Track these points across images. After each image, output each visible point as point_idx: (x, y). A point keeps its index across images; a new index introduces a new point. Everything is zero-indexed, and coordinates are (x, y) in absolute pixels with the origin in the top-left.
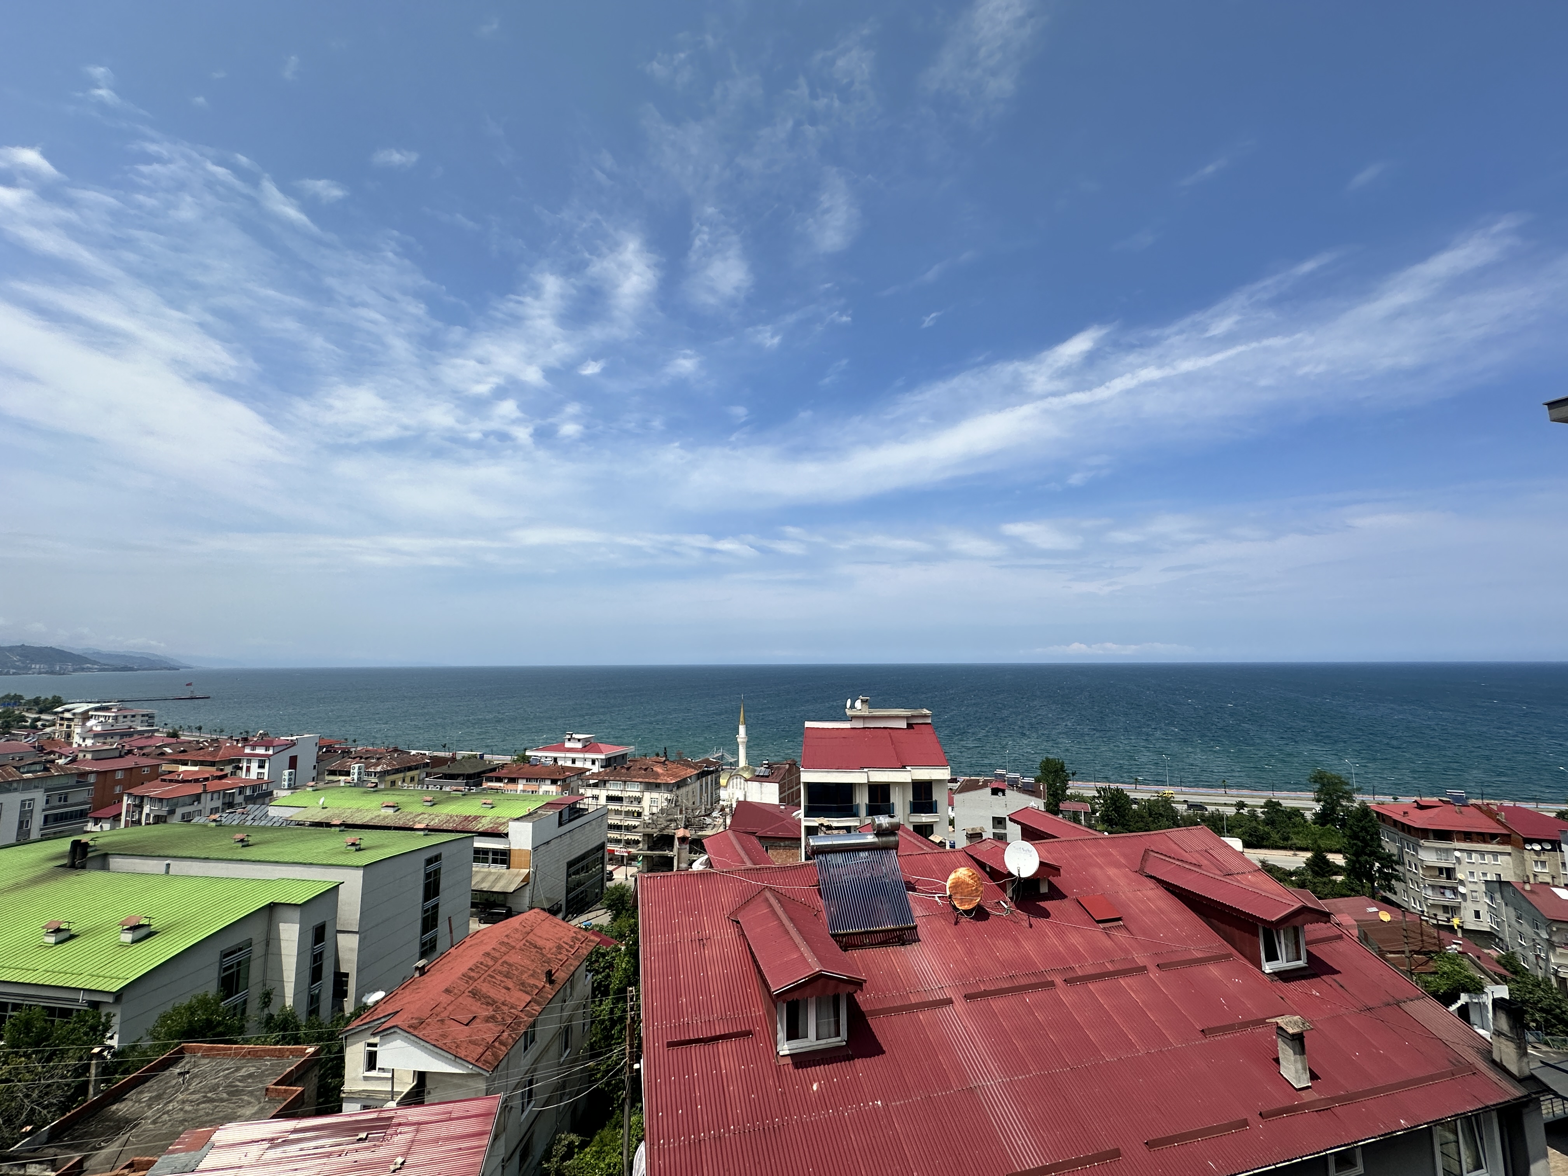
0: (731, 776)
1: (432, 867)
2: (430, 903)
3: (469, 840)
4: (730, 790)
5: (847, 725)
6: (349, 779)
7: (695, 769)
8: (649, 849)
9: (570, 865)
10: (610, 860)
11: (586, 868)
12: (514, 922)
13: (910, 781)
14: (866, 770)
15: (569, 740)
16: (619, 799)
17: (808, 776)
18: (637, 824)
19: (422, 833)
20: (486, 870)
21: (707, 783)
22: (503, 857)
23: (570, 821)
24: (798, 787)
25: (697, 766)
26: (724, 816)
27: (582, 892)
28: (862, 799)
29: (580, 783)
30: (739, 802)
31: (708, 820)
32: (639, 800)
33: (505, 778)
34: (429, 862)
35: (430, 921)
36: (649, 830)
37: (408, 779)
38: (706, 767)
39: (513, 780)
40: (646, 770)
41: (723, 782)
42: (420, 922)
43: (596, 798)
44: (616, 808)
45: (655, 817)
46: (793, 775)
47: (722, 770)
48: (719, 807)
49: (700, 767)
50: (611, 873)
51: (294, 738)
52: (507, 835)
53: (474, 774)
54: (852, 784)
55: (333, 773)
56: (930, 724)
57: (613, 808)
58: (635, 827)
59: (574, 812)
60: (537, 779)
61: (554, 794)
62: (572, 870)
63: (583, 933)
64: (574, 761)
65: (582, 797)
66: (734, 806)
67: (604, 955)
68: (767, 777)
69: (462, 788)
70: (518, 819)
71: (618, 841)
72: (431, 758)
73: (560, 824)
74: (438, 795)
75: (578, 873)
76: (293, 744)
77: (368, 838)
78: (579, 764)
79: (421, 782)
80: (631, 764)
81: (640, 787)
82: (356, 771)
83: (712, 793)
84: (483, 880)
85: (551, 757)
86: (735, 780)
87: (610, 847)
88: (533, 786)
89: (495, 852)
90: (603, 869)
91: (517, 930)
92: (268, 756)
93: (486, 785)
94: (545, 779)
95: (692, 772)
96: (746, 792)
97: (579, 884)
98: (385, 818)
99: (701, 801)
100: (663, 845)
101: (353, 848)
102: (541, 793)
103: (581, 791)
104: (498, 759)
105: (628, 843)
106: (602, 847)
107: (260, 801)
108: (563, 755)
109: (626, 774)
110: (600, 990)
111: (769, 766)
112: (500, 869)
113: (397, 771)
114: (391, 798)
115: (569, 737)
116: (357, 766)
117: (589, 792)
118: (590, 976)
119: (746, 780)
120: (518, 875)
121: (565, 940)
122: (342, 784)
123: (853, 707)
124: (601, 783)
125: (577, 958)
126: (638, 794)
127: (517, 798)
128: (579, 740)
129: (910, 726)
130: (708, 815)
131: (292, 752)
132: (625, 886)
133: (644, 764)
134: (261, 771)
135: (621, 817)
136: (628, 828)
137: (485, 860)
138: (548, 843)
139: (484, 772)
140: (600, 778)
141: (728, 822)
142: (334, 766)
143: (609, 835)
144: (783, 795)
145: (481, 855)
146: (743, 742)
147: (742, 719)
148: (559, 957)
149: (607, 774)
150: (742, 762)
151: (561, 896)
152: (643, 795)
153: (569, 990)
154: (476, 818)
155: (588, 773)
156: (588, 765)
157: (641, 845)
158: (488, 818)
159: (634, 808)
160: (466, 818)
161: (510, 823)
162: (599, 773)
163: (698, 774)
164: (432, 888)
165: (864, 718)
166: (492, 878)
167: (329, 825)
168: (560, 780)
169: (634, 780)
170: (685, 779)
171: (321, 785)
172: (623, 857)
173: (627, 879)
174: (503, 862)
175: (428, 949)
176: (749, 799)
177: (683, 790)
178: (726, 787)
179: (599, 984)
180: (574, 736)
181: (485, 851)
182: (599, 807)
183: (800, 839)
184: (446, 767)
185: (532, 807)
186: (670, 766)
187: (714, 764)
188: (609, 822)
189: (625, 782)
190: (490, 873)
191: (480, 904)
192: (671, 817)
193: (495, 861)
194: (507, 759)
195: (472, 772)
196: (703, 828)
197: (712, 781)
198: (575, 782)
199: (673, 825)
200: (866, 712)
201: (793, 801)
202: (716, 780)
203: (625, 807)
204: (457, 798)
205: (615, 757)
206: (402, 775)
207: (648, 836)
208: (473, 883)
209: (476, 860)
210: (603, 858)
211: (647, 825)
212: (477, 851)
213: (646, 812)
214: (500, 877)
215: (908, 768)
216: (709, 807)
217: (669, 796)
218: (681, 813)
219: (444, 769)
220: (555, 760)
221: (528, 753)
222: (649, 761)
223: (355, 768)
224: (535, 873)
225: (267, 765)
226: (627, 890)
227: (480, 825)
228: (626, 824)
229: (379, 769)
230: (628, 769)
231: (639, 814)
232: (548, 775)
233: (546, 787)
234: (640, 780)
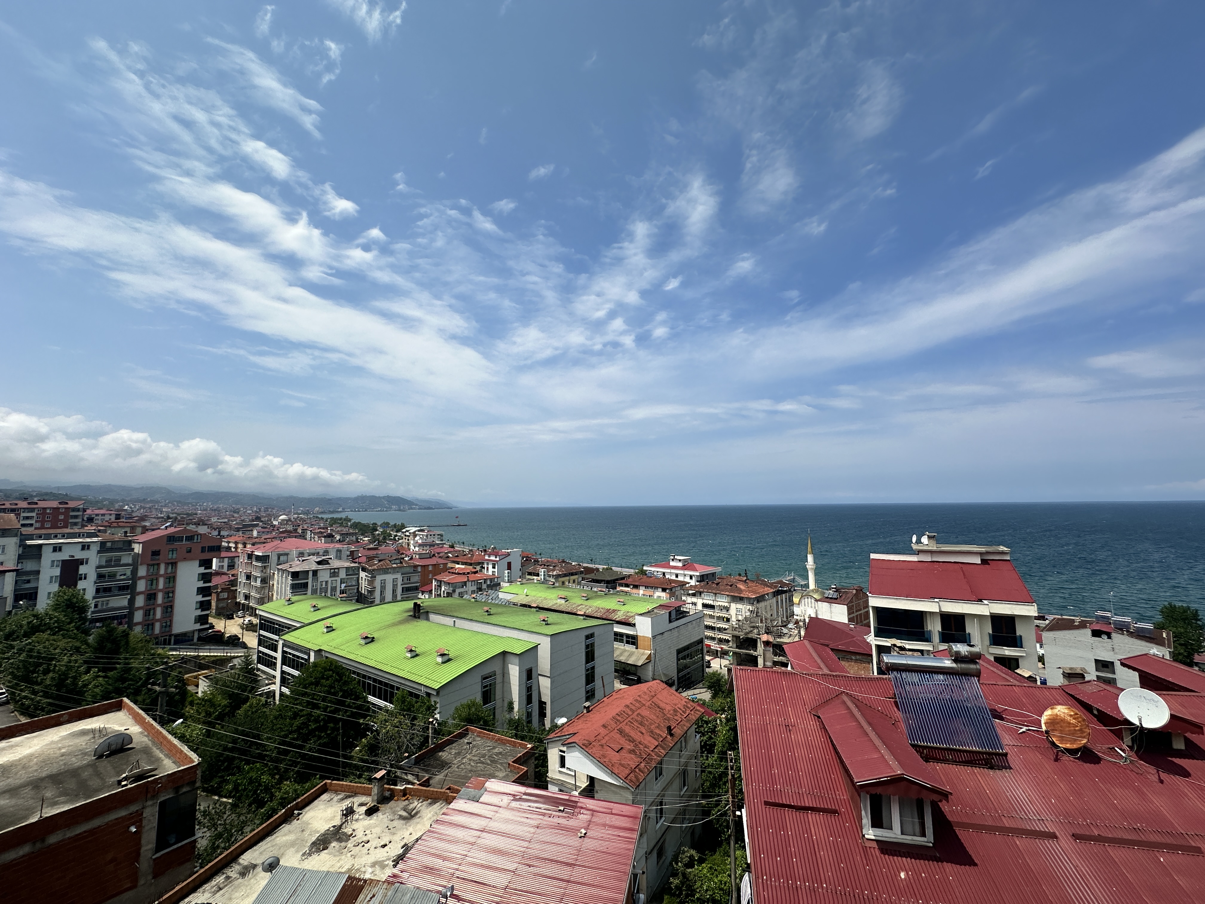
0: (802, 596)
1: (589, 641)
2: (590, 665)
3: (610, 626)
4: (802, 607)
5: (914, 558)
6: (539, 578)
7: (771, 588)
8: (737, 647)
9: (679, 652)
10: (708, 652)
11: (690, 656)
12: (643, 687)
13: (989, 614)
14: (936, 600)
15: (673, 560)
16: (712, 607)
17: (875, 602)
18: (727, 627)
19: (582, 617)
20: (623, 648)
21: (782, 600)
22: (633, 640)
23: (677, 619)
24: (866, 610)
25: (772, 585)
26: (799, 628)
27: (688, 673)
28: (935, 627)
29: (682, 592)
30: (811, 618)
31: (785, 631)
32: (727, 609)
33: (631, 585)
34: (588, 637)
35: (590, 678)
36: (736, 633)
37: (571, 581)
38: (780, 587)
39: (636, 587)
40: (731, 586)
41: (796, 600)
42: (584, 676)
43: (694, 604)
44: (710, 613)
45: (741, 624)
46: (860, 599)
47: (794, 590)
48: (794, 621)
49: (776, 587)
50: (709, 662)
51: (509, 551)
52: (634, 625)
53: (611, 580)
54: (922, 612)
55: (530, 574)
56: (1008, 560)
57: (708, 613)
58: (725, 629)
59: (678, 614)
60: (652, 587)
61: (665, 599)
62: (681, 655)
63: (692, 703)
64: (677, 576)
65: (684, 603)
66: (807, 620)
67: (707, 723)
68: (835, 599)
69: (604, 590)
70: (641, 615)
71: (713, 639)
72: (584, 568)
73: (670, 621)
74: (591, 593)
75: (685, 659)
76: (508, 554)
77: (552, 617)
78: (681, 578)
79: (579, 583)
80: (720, 580)
81: (728, 599)
82: (542, 573)
83: (787, 609)
84: (621, 654)
85: (661, 572)
86: (806, 600)
87: (707, 642)
88: (649, 592)
89: (628, 636)
90: (703, 658)
91: (645, 692)
92: (497, 561)
93: (619, 588)
94: (658, 587)
95: (768, 590)
96: (817, 611)
97: (686, 667)
98: (560, 605)
99: (778, 614)
100: (748, 646)
101: (544, 623)
102: (655, 597)
103: (684, 598)
104: (626, 571)
105: (721, 641)
106: (701, 641)
107: (494, 588)
108: (669, 571)
109: (716, 588)
110: (707, 748)
111: (837, 590)
112: (630, 648)
113: (565, 575)
114: (563, 593)
115: (672, 558)
116: (543, 570)
117: (690, 600)
118: (698, 736)
119: (816, 600)
120: (643, 654)
121: (679, 706)
122: (535, 581)
123: (919, 542)
124: (697, 594)
125: (688, 721)
126: (726, 604)
127: (639, 600)
128: (680, 560)
129: (984, 562)
130: (785, 626)
131: (508, 560)
132: (720, 674)
133: (730, 582)
134: (494, 570)
135: (715, 620)
136: (720, 629)
137: (621, 641)
138: (662, 633)
139: (617, 580)
140: (697, 590)
141: (803, 633)
142: (531, 569)
143: (706, 633)
144: (852, 616)
145: (618, 637)
146: (812, 569)
147: (809, 549)
148: (676, 718)
149: (702, 587)
150: (812, 586)
151: (673, 673)
152: (730, 606)
153: (683, 744)
154: (614, 611)
155: (687, 585)
156: (687, 579)
157: (731, 643)
158: (622, 612)
159: (724, 614)
160: (608, 610)
161: (636, 617)
162: (696, 586)
163: (774, 592)
164: (590, 656)
165: (931, 552)
166: (626, 654)
167: (530, 607)
168: (668, 589)
169: (722, 593)
170: (763, 596)
171: (524, 581)
172: (717, 651)
173: (721, 668)
174: (633, 644)
175: (590, 695)
176: (820, 617)
177: (762, 605)
178: (799, 604)
179: (705, 743)
180: (676, 557)
181: (621, 635)
182: (697, 611)
183: (871, 655)
184: (593, 574)
185: (650, 607)
186: (750, 584)
187: (787, 585)
188: (706, 623)
189: (716, 594)
190: (625, 651)
191: (620, 670)
192: (753, 624)
193: (628, 642)
194: (632, 571)
195: (609, 579)
196: (781, 636)
197: (786, 599)
198: (678, 591)
199: (756, 631)
200: (933, 547)
201: (861, 622)
202: (789, 598)
203: (717, 613)
204: (601, 596)
205: (707, 575)
206: (567, 578)
207: (736, 638)
208: (615, 656)
209: (616, 640)
210: (702, 649)
211: (735, 629)
212: (616, 634)
213: (734, 619)
214: (631, 654)
215: (986, 602)
216: (785, 619)
217: (750, 607)
218: (762, 621)
219: (592, 576)
220: (664, 574)
221: (645, 568)
222: (733, 579)
223: (542, 571)
224: (655, 654)
225: (496, 567)
226: (722, 677)
227: (617, 616)
228: (718, 626)
229: (555, 573)
230: (717, 584)
231: (728, 620)
232: (660, 585)
233: (659, 593)
234: (727, 593)
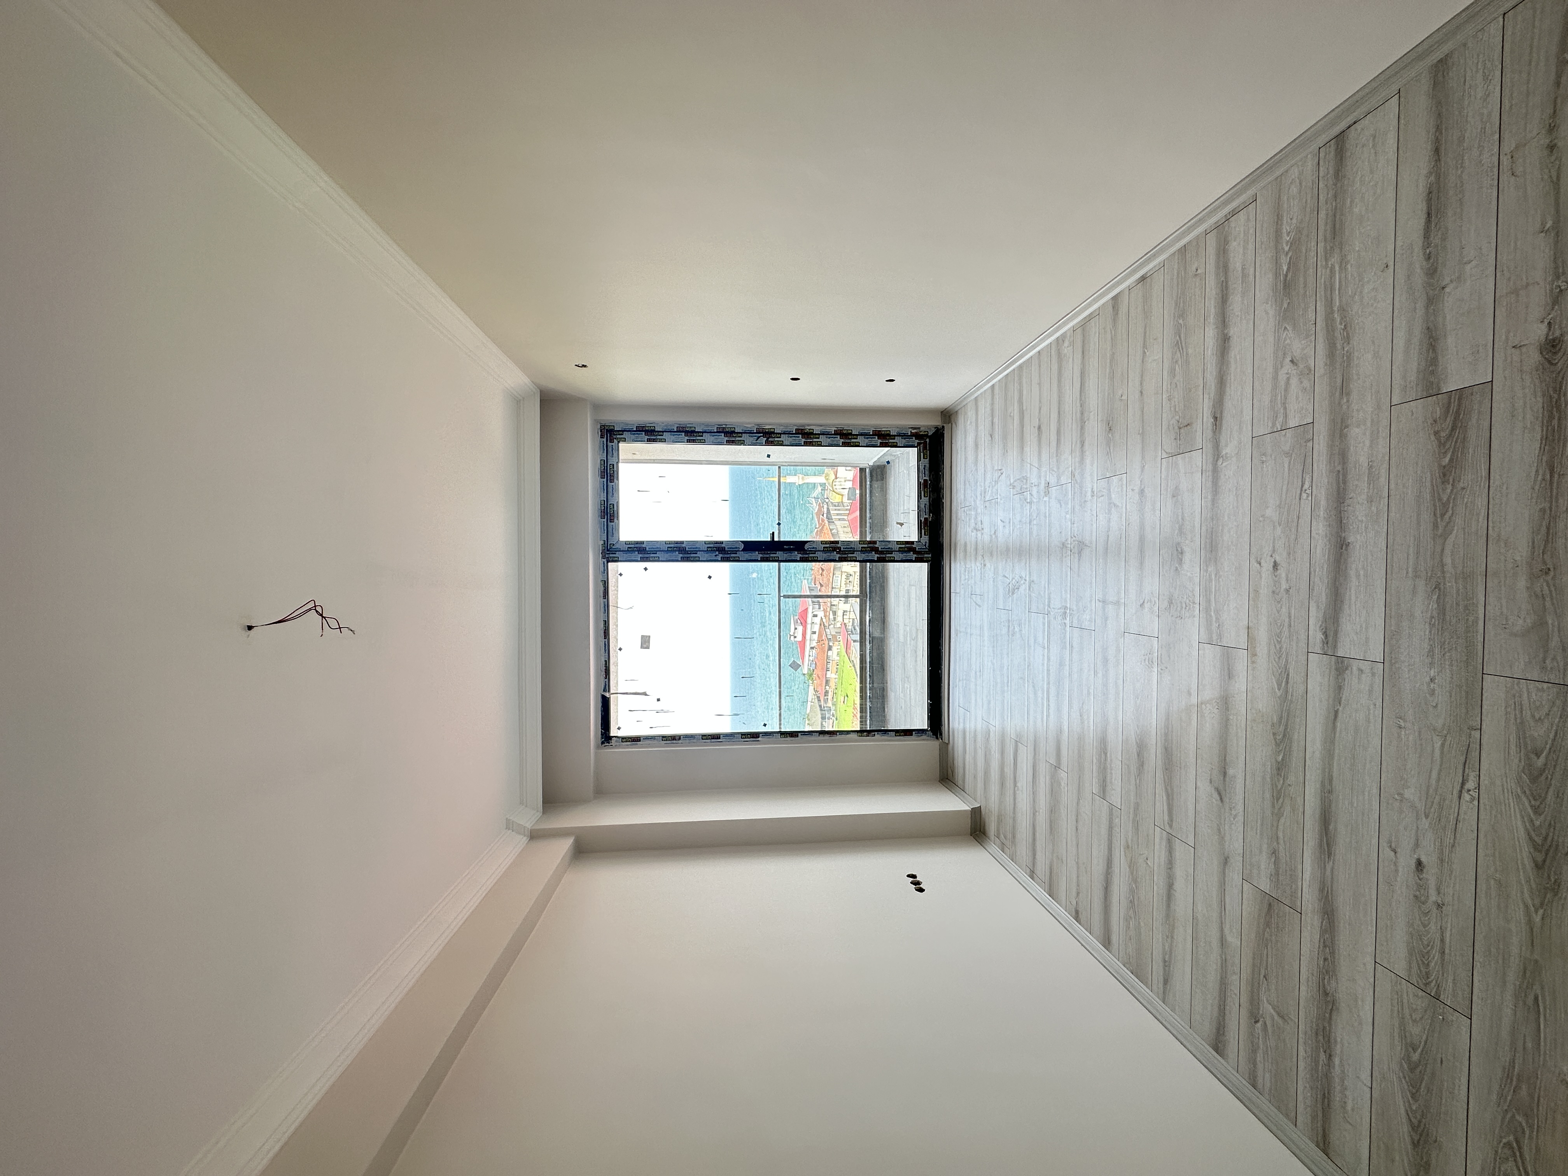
0: (834, 491)
7: (824, 525)
15: (795, 638)
21: (838, 514)
25: (821, 524)
29: (832, 626)
32: (850, 575)
33: (825, 688)
38: (823, 515)
40: (823, 570)
41: (837, 499)
43: (844, 612)
47: (827, 499)
49: (824, 520)
60: (827, 662)
61: (839, 647)
64: (814, 633)
65: (843, 624)
69: (831, 721)
78: (816, 628)
80: (817, 583)
81: (839, 574)
85: (810, 651)
86: (839, 488)
93: (829, 703)
94: (827, 656)
95: (827, 529)
96: (846, 480)
102: (838, 658)
103: (838, 625)
104: (811, 695)
109: (826, 587)
115: (792, 638)
119: (836, 477)
126: (844, 576)
127: (841, 678)
128: (796, 629)
133: (818, 571)
139: (820, 706)
140: (828, 609)
146: (805, 479)
149: (825, 604)
150: (821, 480)
152: (845, 572)
156: (817, 620)
162: (824, 611)
163: (829, 522)
168: (829, 643)
169: (831, 581)
178: (843, 496)
180: (792, 634)
182: (852, 610)
185: (848, 664)
187: (821, 507)
194: (811, 688)
195: (819, 716)
197: (837, 509)
198: (831, 631)
202: (837, 506)
221: (806, 671)
230: (821, 586)
232: (824, 654)
233: (833, 654)
234: (831, 575)
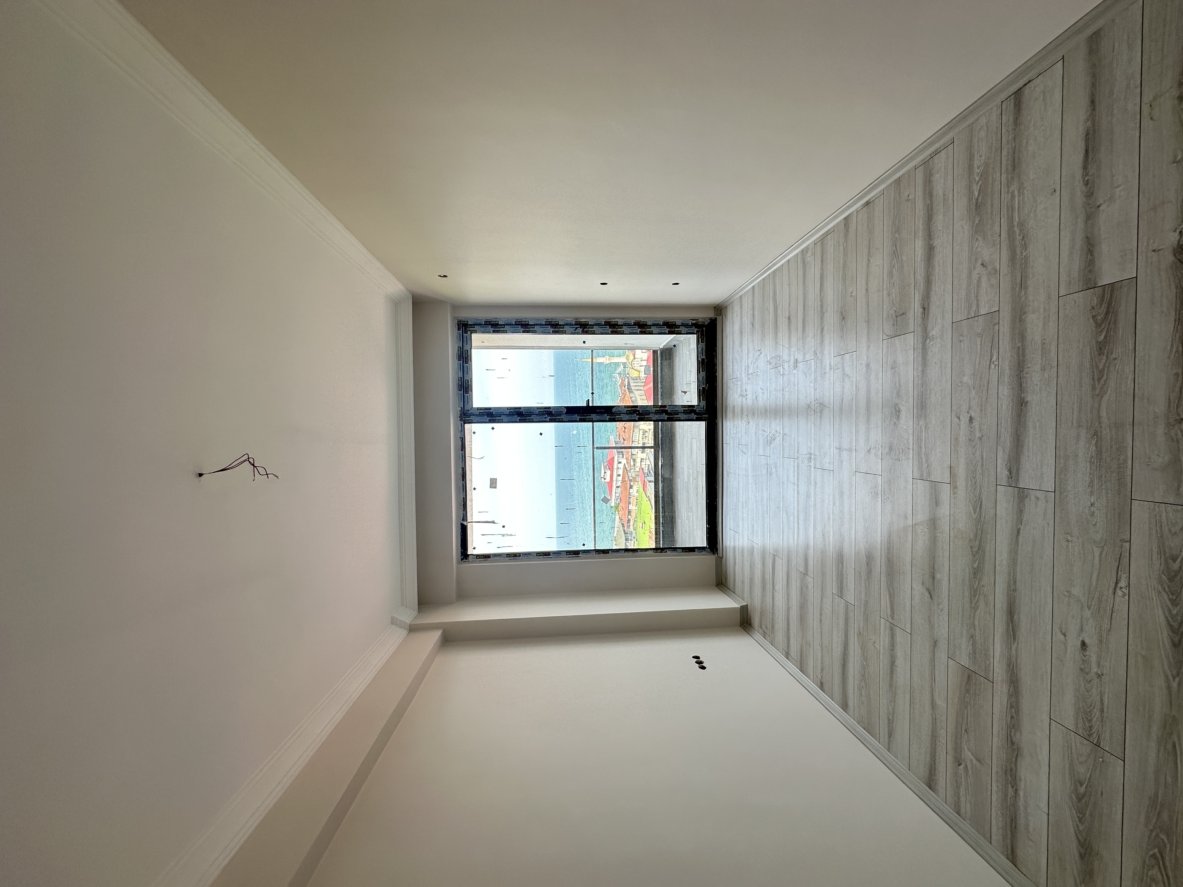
0: (633, 368)
4: (641, 369)
7: (626, 394)
15: (605, 479)
21: (636, 386)
25: (624, 393)
29: (632, 470)
32: (646, 432)
33: (628, 517)
38: (625, 387)
39: (629, 512)
40: (625, 428)
41: (637, 375)
43: (642, 460)
47: (628, 375)
49: (626, 390)
53: (624, 536)
60: (629, 498)
61: (638, 486)
64: (619, 475)
65: (641, 469)
69: (633, 542)
78: (621, 472)
80: (621, 438)
81: (637, 431)
83: (642, 382)
85: (616, 490)
86: (636, 366)
88: (633, 500)
93: (631, 528)
94: (629, 493)
95: (628, 397)
96: (642, 360)
102: (637, 494)
103: (637, 469)
108: (615, 482)
109: (627, 441)
115: (603, 479)
117: (638, 464)
119: (634, 358)
124: (633, 457)
126: (641, 433)
127: (640, 509)
128: (605, 473)
133: (622, 429)
139: (622, 530)
140: (630, 458)
146: (611, 360)
149: (627, 453)
150: (623, 360)
152: (642, 429)
154: (650, 532)
155: (626, 466)
156: (621, 466)
162: (626, 458)
163: (629, 392)
168: (630, 483)
169: (631, 436)
178: (640, 372)
180: (602, 476)
182: (647, 458)
185: (645, 499)
187: (623, 381)
194: (617, 517)
197: (636, 382)
198: (632, 474)
202: (635, 379)
221: (613, 505)
230: (624, 439)
232: (627, 491)
233: (633, 491)
234: (632, 431)
